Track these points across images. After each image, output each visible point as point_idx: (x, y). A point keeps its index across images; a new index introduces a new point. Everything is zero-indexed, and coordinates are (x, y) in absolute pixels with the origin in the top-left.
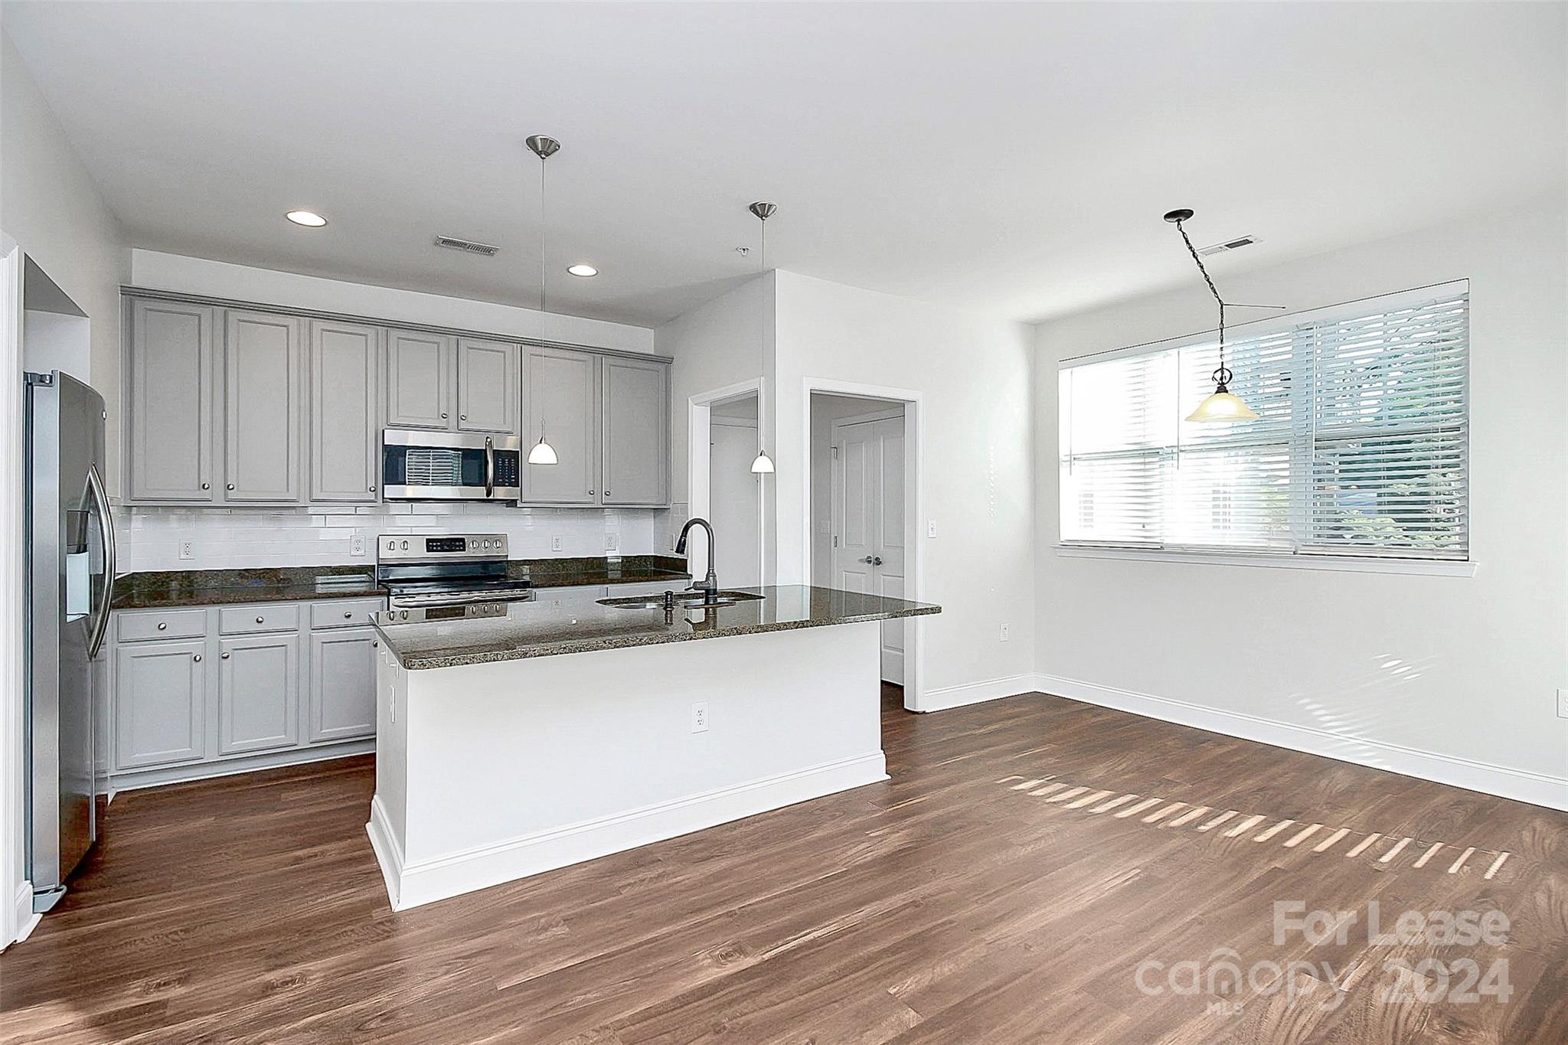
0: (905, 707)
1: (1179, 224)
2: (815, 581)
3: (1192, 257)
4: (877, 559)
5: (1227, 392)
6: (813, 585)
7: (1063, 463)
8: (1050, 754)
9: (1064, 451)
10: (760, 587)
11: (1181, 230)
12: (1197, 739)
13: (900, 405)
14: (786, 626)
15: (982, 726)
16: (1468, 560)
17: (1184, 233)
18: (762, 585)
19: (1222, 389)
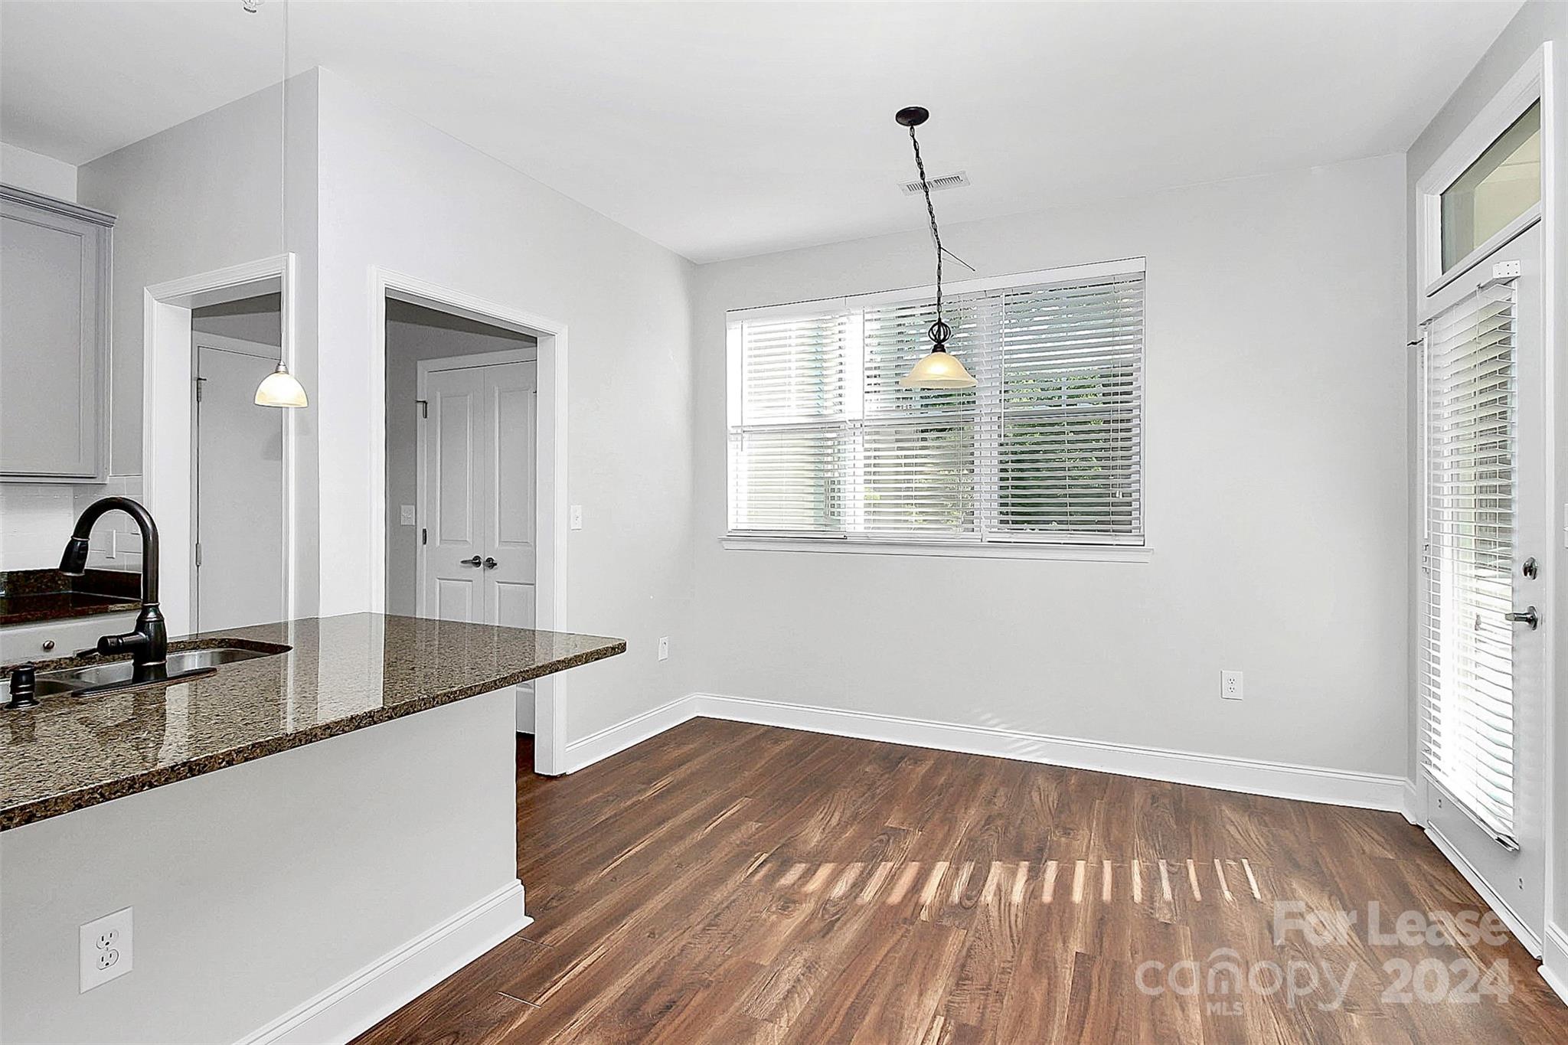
0: (536, 771)
1: (912, 128)
2: (391, 606)
3: (919, 176)
4: (489, 560)
5: (944, 351)
6: (388, 613)
7: (732, 436)
8: (745, 816)
9: (733, 419)
10: (286, 624)
11: (913, 136)
12: (894, 757)
13: (529, 339)
14: (331, 730)
15: (649, 782)
16: (1144, 545)
17: (915, 142)
18: (291, 618)
19: (939, 348)
